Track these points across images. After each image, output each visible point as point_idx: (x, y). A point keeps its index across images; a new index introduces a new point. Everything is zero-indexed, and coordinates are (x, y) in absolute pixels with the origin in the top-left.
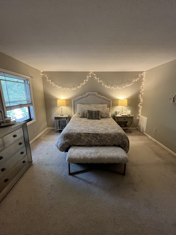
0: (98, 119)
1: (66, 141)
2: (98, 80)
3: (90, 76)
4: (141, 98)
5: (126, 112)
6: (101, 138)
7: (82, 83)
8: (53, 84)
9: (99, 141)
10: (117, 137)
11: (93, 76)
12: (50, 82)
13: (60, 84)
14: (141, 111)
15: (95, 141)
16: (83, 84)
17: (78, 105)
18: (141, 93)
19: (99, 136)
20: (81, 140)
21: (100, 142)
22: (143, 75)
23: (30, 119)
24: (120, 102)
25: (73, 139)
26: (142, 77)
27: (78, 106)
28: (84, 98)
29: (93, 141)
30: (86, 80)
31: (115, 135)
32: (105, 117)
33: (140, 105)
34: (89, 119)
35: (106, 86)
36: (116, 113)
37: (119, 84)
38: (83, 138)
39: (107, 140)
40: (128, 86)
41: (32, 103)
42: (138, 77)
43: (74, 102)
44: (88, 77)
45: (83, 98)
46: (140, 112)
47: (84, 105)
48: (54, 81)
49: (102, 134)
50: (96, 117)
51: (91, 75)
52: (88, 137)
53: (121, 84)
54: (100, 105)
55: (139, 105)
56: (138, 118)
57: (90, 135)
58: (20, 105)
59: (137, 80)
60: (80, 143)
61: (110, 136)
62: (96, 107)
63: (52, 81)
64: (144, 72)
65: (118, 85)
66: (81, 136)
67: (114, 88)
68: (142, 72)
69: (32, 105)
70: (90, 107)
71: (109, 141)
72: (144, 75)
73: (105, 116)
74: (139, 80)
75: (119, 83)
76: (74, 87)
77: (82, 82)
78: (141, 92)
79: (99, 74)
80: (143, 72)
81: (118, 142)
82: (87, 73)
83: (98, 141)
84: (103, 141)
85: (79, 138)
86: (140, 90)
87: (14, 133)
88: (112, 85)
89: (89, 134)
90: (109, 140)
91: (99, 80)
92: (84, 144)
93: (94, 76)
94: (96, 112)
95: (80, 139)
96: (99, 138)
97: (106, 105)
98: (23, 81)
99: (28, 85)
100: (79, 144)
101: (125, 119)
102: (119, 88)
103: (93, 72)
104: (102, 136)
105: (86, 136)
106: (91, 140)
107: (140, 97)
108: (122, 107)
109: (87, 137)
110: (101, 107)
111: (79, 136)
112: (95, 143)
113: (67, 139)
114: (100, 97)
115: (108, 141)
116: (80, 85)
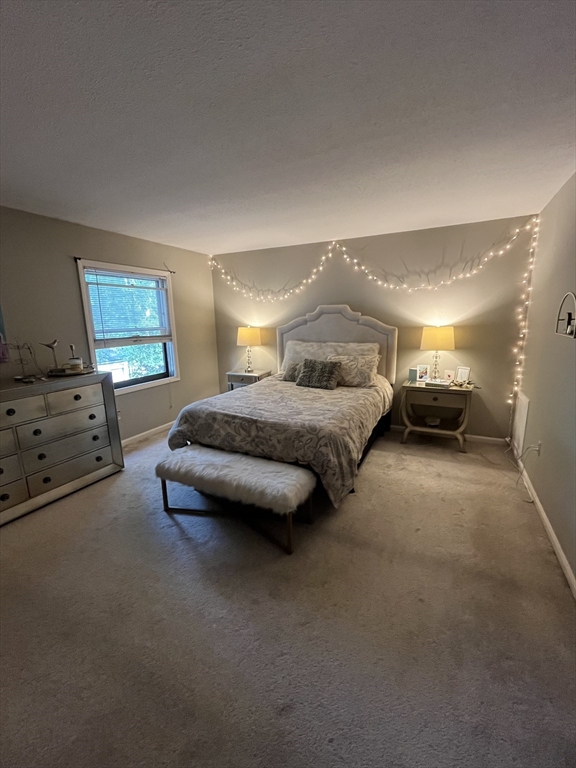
0: (326, 388)
1: (180, 428)
2: (353, 264)
3: (330, 255)
4: (524, 319)
5: (452, 373)
6: (260, 433)
7: (307, 279)
8: (234, 286)
9: (253, 440)
10: (302, 436)
11: (338, 254)
12: (228, 280)
13: (250, 285)
14: (523, 373)
15: (243, 440)
16: (310, 281)
17: (289, 343)
18: (521, 303)
19: (257, 427)
20: (213, 433)
21: (254, 444)
22: (532, 229)
23: (166, 375)
24: (426, 337)
25: (196, 427)
26: (527, 237)
27: (289, 345)
28: (309, 324)
29: (238, 438)
30: (317, 267)
31: (298, 432)
32: (355, 383)
33: (521, 348)
34: (299, 385)
35: (380, 283)
36: (413, 375)
37: (427, 275)
38: (216, 426)
39: (275, 441)
40: (465, 278)
41: (170, 335)
42: (507, 240)
43: (282, 335)
44: (324, 258)
45: (305, 322)
46: (519, 376)
47: (305, 344)
48: (236, 278)
49: (265, 424)
50: (319, 381)
51: (333, 250)
52: (229, 425)
53: (435, 271)
54: (353, 345)
55: (515, 350)
56: (510, 401)
57: (237, 421)
58: (134, 337)
59: (501, 252)
60: (210, 437)
61: (285, 431)
62: (340, 350)
63: (232, 279)
64: (537, 216)
65: (423, 276)
66: (214, 419)
67: (411, 285)
68: (527, 219)
69: (171, 340)
70: (320, 351)
71: (279, 447)
72: (536, 229)
73: (357, 381)
74: (511, 250)
75: (426, 270)
76: (286, 291)
77: (308, 276)
78: (523, 297)
79: (358, 247)
80: (532, 216)
81: (301, 452)
82: (320, 247)
83: (249, 439)
84: (262, 443)
85: (210, 424)
86: (521, 290)
87: (77, 391)
88: (401, 279)
89: (234, 417)
90: (279, 442)
91: (359, 264)
92: (217, 443)
93: (342, 253)
94: (325, 365)
95: (209, 427)
96: (254, 433)
97: (376, 346)
98: (153, 284)
99: (164, 292)
100: (207, 440)
101: (435, 399)
102: (430, 288)
103: (337, 242)
104: (262, 430)
105: (227, 422)
106: (234, 433)
107: (520, 317)
108: (434, 352)
109: (226, 426)
110: (356, 351)
111: (210, 421)
112: (243, 444)
113: (185, 422)
114: (358, 321)
115: (277, 445)
116: (301, 283)
